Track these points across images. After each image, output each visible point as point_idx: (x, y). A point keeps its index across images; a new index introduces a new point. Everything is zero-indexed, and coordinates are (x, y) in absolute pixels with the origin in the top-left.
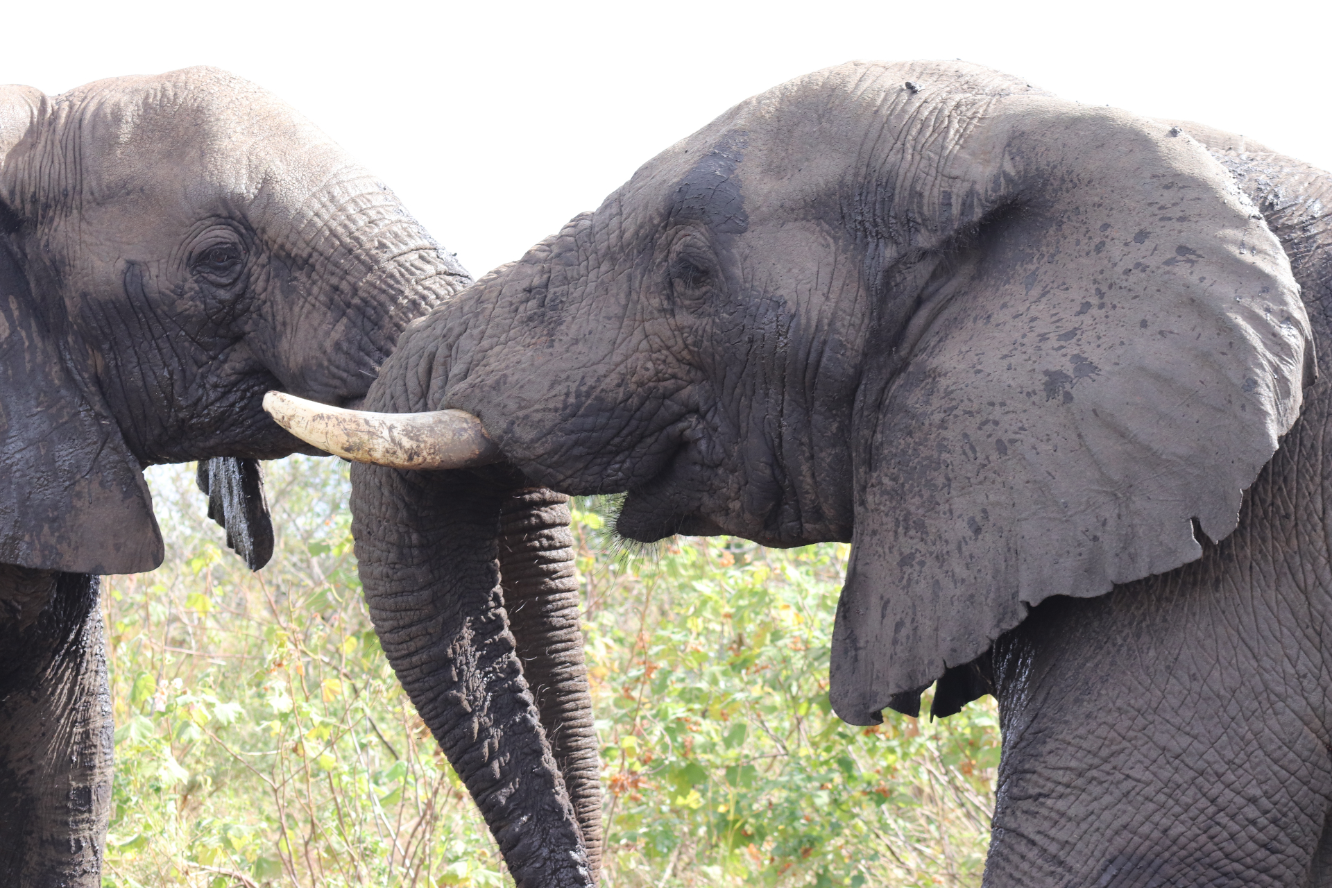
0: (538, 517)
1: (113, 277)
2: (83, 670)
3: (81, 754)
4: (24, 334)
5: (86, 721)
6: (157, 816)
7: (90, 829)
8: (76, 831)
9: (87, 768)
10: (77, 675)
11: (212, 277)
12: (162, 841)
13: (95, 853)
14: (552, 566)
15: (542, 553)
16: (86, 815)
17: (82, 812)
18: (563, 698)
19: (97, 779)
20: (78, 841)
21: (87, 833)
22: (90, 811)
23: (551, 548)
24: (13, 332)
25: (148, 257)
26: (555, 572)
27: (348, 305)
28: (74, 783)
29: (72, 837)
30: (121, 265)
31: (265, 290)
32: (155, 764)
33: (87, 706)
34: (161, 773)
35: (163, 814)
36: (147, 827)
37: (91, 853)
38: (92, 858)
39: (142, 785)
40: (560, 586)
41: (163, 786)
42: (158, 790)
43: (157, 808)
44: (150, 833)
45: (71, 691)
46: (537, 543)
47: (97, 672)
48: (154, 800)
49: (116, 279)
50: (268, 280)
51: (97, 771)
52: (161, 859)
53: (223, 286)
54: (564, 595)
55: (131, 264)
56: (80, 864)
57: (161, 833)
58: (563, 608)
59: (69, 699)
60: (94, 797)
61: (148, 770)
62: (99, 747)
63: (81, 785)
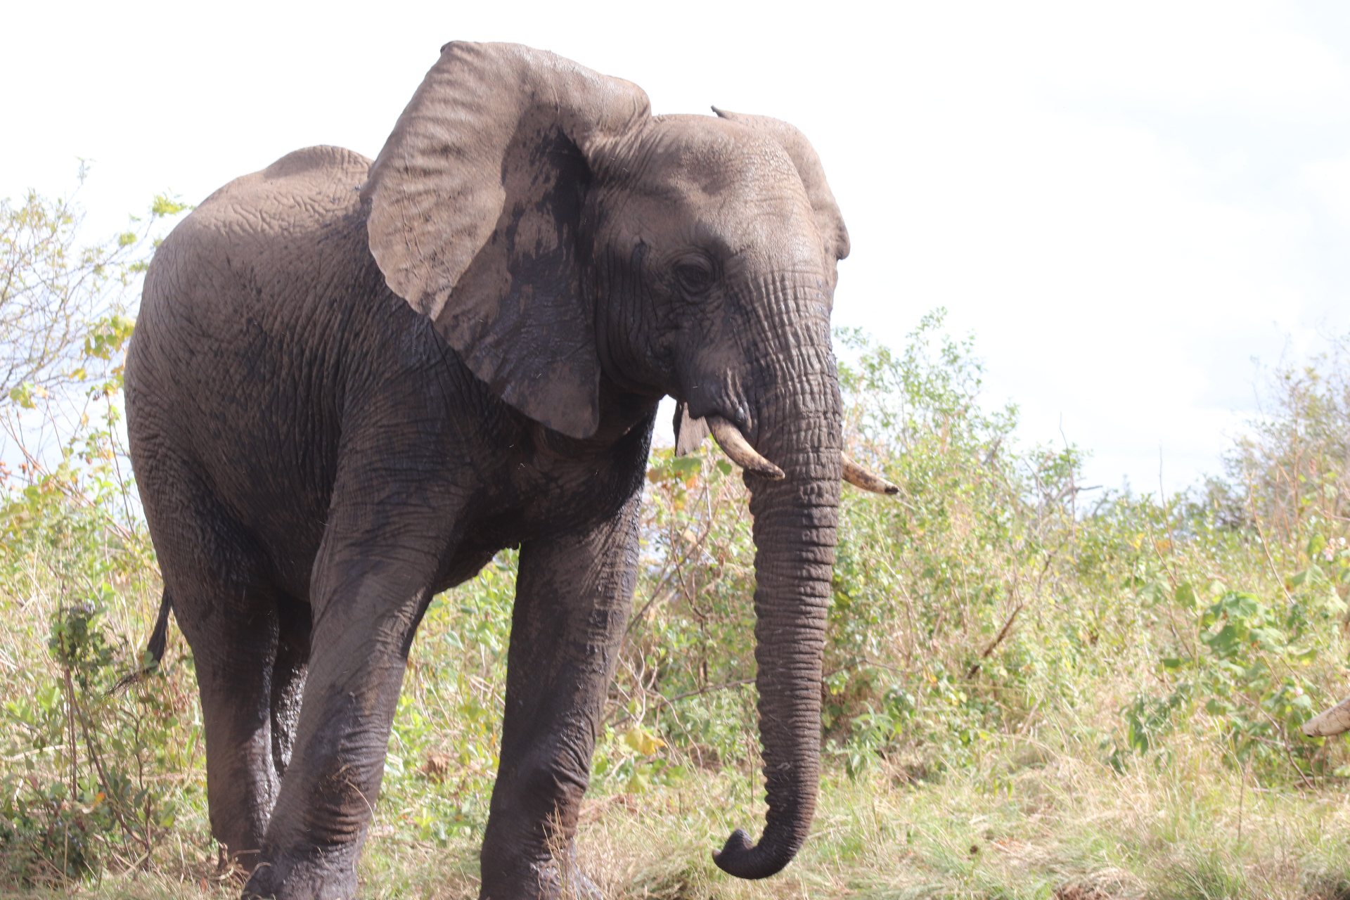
0: (809, 571)
1: (629, 246)
2: (617, 529)
3: (606, 587)
4: (565, 252)
5: (613, 565)
6: (1325, 636)
7: (603, 641)
8: (593, 640)
9: (607, 598)
10: (613, 531)
11: (684, 283)
12: (1328, 653)
13: (604, 659)
14: (809, 608)
15: (804, 598)
16: (601, 631)
17: (598, 628)
18: (798, 702)
19: (615, 607)
20: (592, 648)
21: (600, 644)
22: (605, 628)
23: (813, 595)
24: (559, 247)
25: (653, 245)
26: (810, 613)
27: (758, 360)
28: (597, 606)
29: (589, 643)
30: (637, 239)
31: (713, 312)
32: (1324, 598)
33: (616, 554)
34: (1329, 605)
35: (1330, 635)
36: (1318, 643)
37: (601, 658)
38: (601, 662)
39: (1315, 613)
40: (811, 624)
41: (1330, 614)
42: (1326, 617)
43: (1325, 630)
44: (1320, 647)
45: (606, 541)
46: (802, 590)
47: (627, 534)
48: (1324, 625)
49: (629, 247)
50: (717, 308)
51: (615, 602)
52: (1326, 666)
53: (689, 292)
54: (812, 631)
55: (642, 243)
56: (591, 664)
57: (1328, 648)
58: (811, 639)
59: (604, 545)
60: (609, 619)
61: (1319, 602)
62: (620, 586)
63: (602, 608)
